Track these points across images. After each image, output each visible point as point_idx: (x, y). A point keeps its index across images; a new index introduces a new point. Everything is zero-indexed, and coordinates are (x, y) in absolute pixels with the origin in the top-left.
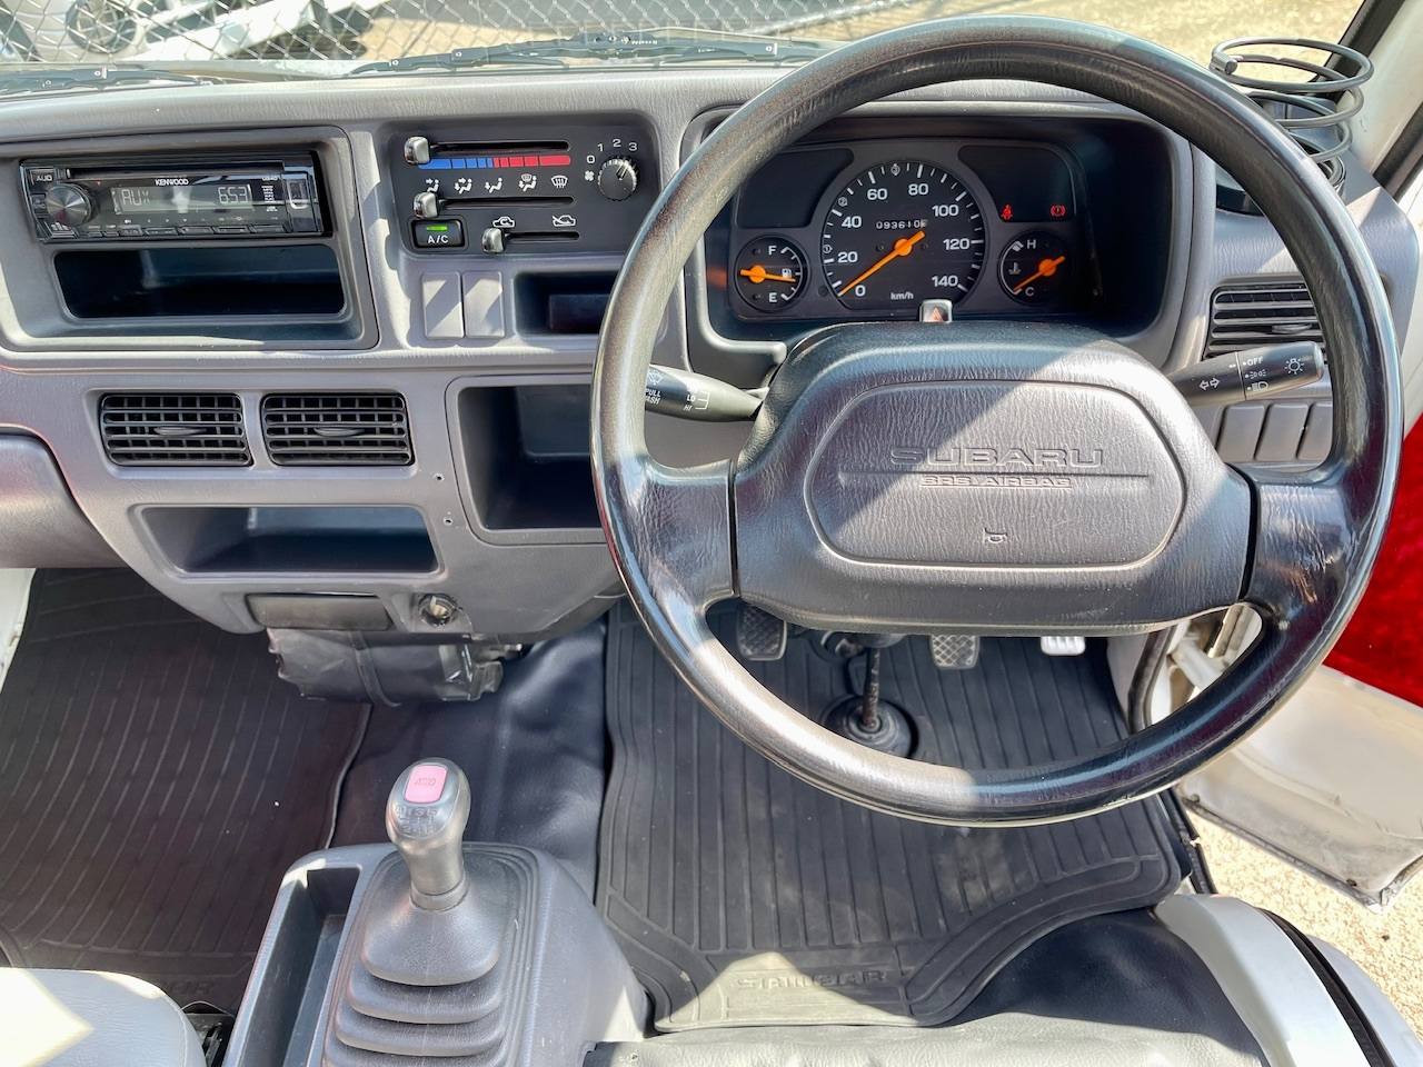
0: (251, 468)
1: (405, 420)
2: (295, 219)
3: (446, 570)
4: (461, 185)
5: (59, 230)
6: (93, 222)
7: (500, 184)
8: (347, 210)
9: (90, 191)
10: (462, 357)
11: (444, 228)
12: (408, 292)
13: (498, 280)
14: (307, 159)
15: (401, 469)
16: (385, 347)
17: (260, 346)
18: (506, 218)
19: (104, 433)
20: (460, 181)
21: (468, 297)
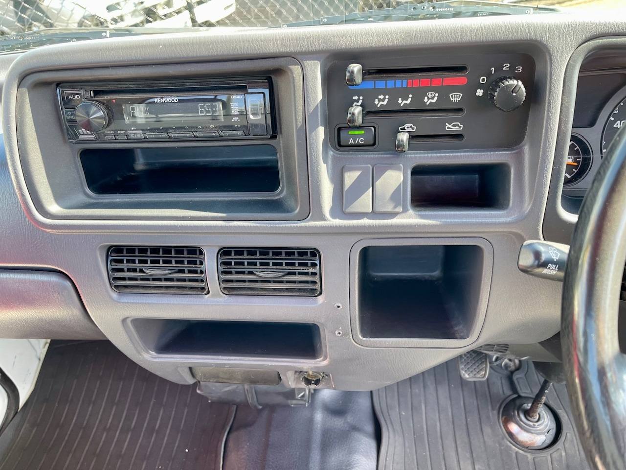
0: (207, 296)
1: (318, 267)
2: (252, 125)
3: (328, 359)
4: (380, 100)
5: (84, 134)
6: (109, 128)
7: (410, 100)
8: (296, 119)
9: (107, 107)
10: (370, 227)
11: (363, 132)
12: (332, 180)
13: (400, 170)
14: (265, 82)
15: (311, 299)
16: (313, 219)
17: (223, 217)
18: (409, 125)
19: (110, 272)
20: (380, 97)
21: (378, 183)
